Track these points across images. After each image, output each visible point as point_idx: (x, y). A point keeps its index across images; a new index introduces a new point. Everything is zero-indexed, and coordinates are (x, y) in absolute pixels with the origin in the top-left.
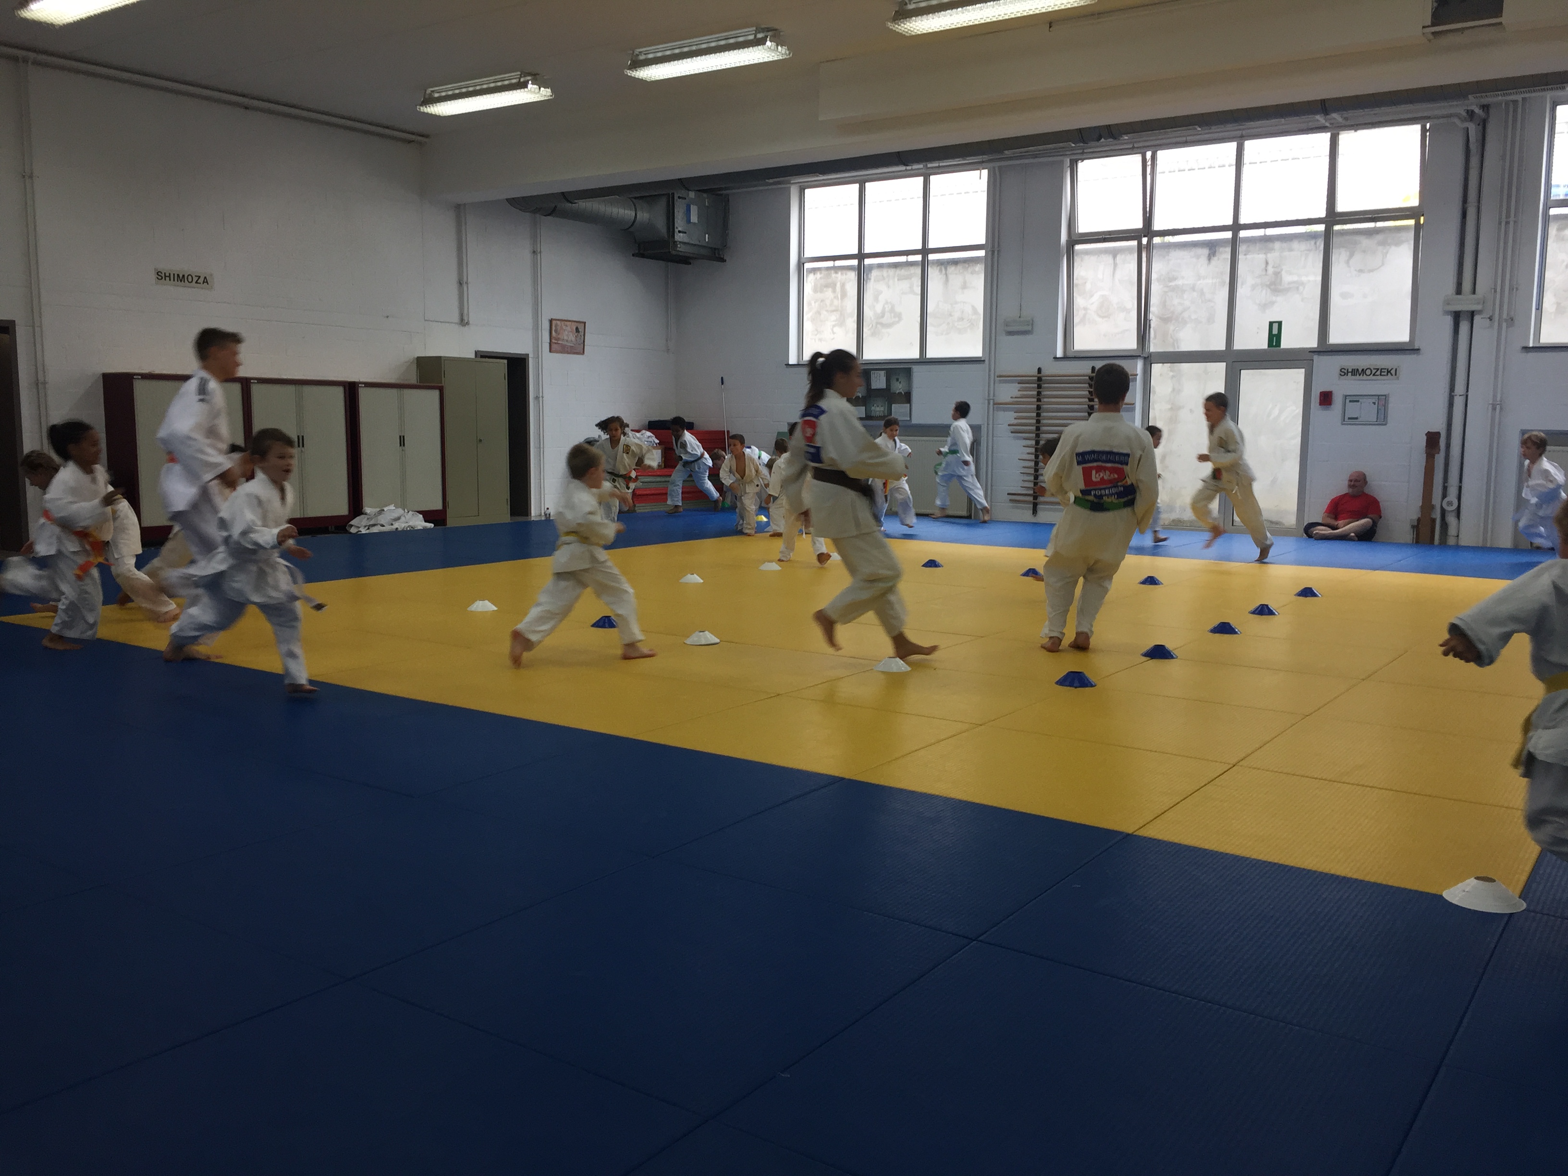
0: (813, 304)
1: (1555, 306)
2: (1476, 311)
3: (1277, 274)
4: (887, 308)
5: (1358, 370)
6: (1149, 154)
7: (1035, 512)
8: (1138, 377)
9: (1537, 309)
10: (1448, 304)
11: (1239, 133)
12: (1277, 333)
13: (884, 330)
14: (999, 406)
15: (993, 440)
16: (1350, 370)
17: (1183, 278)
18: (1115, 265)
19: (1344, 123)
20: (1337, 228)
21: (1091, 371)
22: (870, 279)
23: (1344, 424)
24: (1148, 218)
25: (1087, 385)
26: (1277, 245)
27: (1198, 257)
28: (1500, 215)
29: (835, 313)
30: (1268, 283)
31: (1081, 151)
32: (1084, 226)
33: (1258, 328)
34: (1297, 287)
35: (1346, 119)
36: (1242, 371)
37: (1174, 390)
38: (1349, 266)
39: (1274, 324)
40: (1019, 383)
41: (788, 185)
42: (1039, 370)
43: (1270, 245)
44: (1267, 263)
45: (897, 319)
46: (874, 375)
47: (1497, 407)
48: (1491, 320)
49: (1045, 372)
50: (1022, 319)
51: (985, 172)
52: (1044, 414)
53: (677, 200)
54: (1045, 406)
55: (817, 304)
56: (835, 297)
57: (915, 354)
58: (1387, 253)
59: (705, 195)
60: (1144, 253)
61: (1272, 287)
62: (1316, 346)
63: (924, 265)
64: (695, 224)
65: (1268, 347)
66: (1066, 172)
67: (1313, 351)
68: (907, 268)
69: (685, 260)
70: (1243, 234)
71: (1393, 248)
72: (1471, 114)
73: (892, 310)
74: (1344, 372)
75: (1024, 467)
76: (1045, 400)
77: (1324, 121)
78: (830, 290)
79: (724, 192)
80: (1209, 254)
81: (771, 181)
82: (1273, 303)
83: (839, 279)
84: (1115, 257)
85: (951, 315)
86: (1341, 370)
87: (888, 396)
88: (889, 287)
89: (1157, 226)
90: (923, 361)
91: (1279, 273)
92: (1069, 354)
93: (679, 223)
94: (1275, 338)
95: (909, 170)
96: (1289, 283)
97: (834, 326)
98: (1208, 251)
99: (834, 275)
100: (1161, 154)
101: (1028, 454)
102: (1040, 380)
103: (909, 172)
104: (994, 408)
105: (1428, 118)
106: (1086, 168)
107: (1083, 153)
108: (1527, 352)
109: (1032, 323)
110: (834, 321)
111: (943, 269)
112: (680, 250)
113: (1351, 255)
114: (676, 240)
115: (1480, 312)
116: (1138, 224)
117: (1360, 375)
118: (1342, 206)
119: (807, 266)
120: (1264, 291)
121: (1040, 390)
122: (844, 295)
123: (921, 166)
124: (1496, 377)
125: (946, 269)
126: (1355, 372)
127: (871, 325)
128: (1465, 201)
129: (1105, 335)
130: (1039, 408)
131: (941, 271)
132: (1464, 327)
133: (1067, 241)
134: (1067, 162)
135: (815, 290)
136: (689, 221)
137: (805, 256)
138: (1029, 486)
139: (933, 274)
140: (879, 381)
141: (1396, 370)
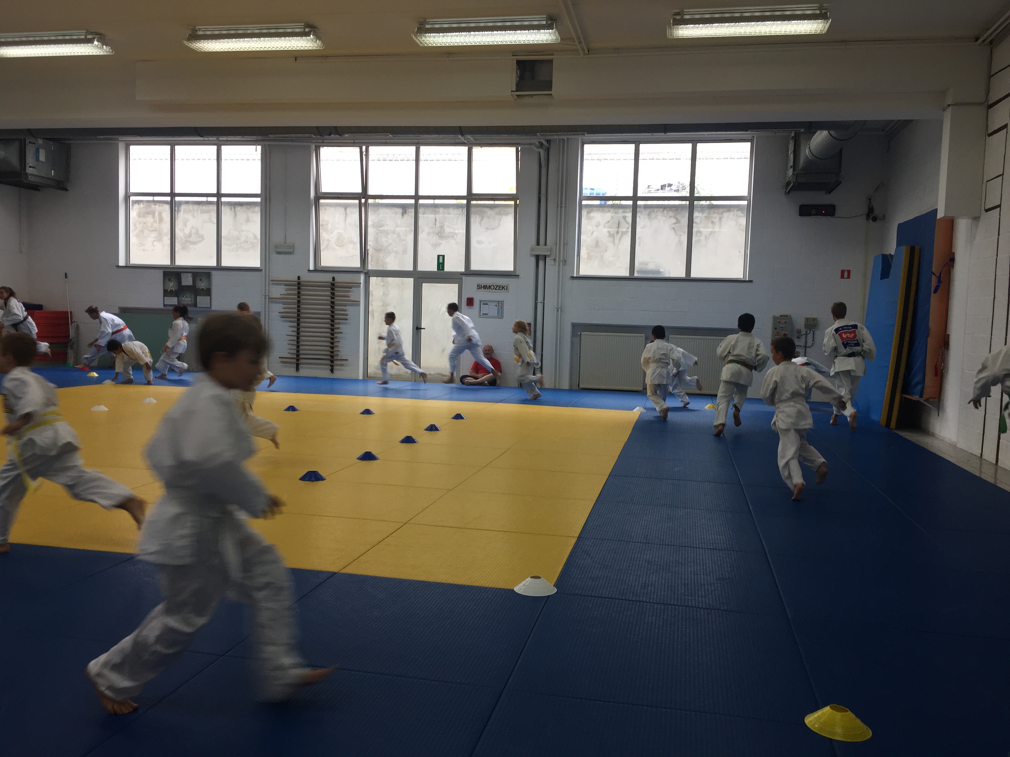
0: (138, 225)
1: (587, 255)
2: (548, 255)
3: (442, 227)
4: (194, 231)
5: (487, 286)
6: (364, 148)
7: (297, 369)
8: (361, 285)
9: (577, 256)
10: (533, 251)
11: (416, 141)
12: (442, 262)
13: (191, 246)
14: (272, 300)
15: (269, 322)
16: (483, 286)
17: (387, 225)
18: (346, 214)
19: (475, 142)
20: (473, 202)
21: (332, 280)
22: (180, 211)
23: (481, 317)
24: (365, 186)
25: (330, 289)
26: (441, 210)
27: (396, 213)
28: (558, 202)
29: (154, 232)
30: (437, 232)
31: (322, 141)
32: (325, 188)
33: (432, 259)
34: (453, 235)
35: (475, 140)
36: (423, 284)
37: (384, 293)
38: (481, 225)
39: (440, 257)
40: (285, 286)
41: (117, 142)
42: (299, 278)
43: (437, 210)
44: (436, 220)
45: (200, 239)
46: (183, 276)
47: (559, 309)
48: (555, 261)
49: (302, 279)
50: (285, 244)
51: (259, 147)
52: (302, 306)
53: (28, 145)
54: (303, 301)
55: (141, 225)
56: (155, 221)
57: (213, 263)
58: (501, 219)
59: (51, 143)
60: (363, 208)
61: (439, 235)
62: (463, 270)
63: (218, 204)
64: (42, 162)
65: (437, 270)
66: (313, 153)
67: (462, 274)
68: (207, 205)
69: (35, 187)
70: (421, 201)
71: (504, 216)
72: (541, 144)
73: (197, 233)
74: (479, 287)
75: (290, 340)
76: (303, 297)
77: (463, 140)
78: (150, 216)
79: (68, 142)
80: (402, 213)
81: (101, 137)
82: (440, 244)
83: (157, 209)
84: (346, 209)
85: (238, 239)
86: (478, 286)
87: (194, 291)
88: (194, 217)
89: (371, 192)
90: (219, 268)
91: (443, 226)
92: (318, 268)
93: (30, 160)
94: (441, 265)
95: (206, 140)
96: (448, 233)
97: (154, 241)
98: (402, 210)
99: (153, 206)
100: (372, 149)
101: (292, 331)
102: (299, 284)
103: (206, 142)
104: (269, 301)
105: (519, 144)
106: (325, 152)
107: (323, 142)
108: (573, 280)
109: (293, 247)
110: (154, 238)
111: (233, 208)
112: (30, 180)
113: (482, 219)
114: (27, 172)
115: (549, 256)
116: (358, 189)
117: (488, 289)
118: (475, 191)
119: (132, 198)
120: (435, 237)
121: (299, 290)
122: (161, 220)
123: (215, 139)
124: (558, 292)
125: (234, 208)
126: (485, 287)
127: (182, 242)
128: (540, 193)
129: (341, 258)
130: (299, 302)
131: (231, 209)
132: (541, 263)
133: (314, 196)
134: (313, 147)
135: (139, 215)
136: (37, 159)
137: (131, 192)
138: (293, 352)
139: (225, 210)
140: (187, 281)
141: (507, 287)
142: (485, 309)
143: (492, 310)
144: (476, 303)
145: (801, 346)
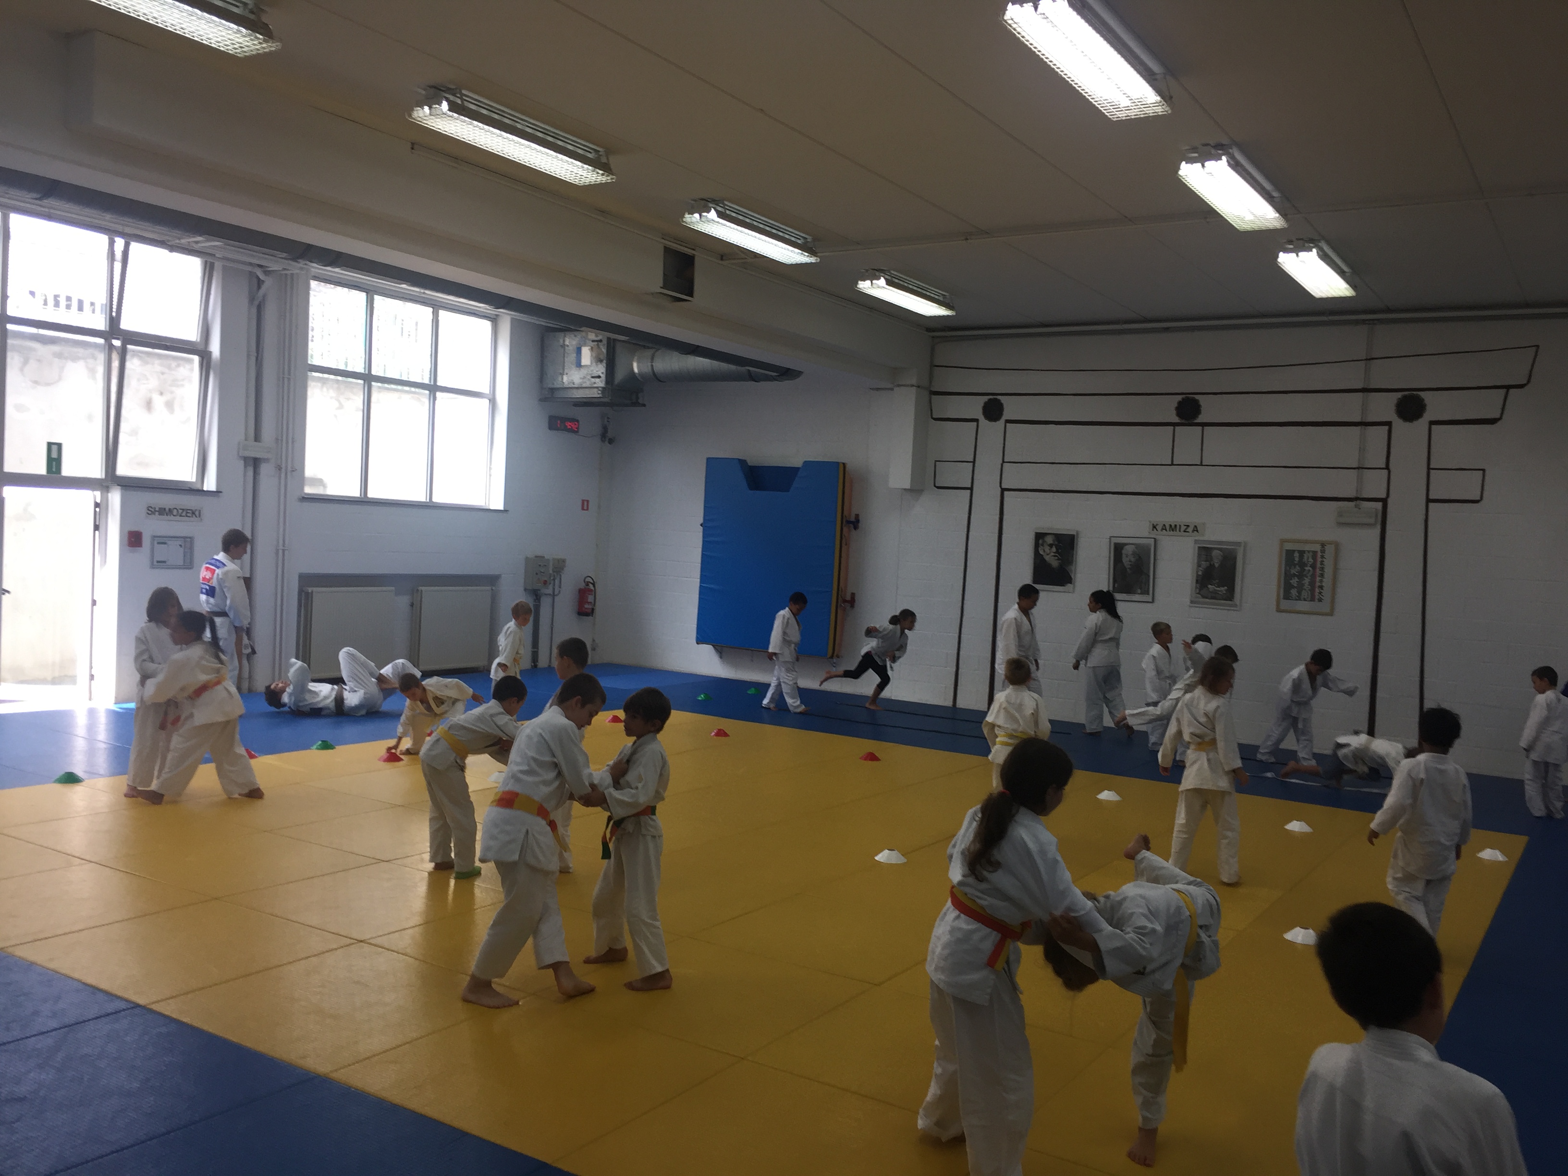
5: (165, 509)
10: (244, 449)
12: (56, 457)
16: (157, 509)
28: (282, 370)
39: (53, 446)
47: (281, 552)
48: (279, 468)
62: (103, 476)
65: (47, 473)
70: (10, 328)
74: (151, 511)
86: (148, 509)
94: (54, 462)
105: (212, 255)
108: (302, 502)
117: (167, 515)
124: (283, 522)
126: (162, 511)
128: (248, 349)
132: (250, 472)
141: (200, 510)
142: (162, 552)
143: (173, 553)
144: (146, 541)
145: (550, 594)
